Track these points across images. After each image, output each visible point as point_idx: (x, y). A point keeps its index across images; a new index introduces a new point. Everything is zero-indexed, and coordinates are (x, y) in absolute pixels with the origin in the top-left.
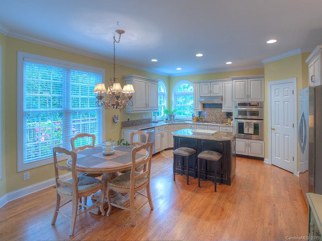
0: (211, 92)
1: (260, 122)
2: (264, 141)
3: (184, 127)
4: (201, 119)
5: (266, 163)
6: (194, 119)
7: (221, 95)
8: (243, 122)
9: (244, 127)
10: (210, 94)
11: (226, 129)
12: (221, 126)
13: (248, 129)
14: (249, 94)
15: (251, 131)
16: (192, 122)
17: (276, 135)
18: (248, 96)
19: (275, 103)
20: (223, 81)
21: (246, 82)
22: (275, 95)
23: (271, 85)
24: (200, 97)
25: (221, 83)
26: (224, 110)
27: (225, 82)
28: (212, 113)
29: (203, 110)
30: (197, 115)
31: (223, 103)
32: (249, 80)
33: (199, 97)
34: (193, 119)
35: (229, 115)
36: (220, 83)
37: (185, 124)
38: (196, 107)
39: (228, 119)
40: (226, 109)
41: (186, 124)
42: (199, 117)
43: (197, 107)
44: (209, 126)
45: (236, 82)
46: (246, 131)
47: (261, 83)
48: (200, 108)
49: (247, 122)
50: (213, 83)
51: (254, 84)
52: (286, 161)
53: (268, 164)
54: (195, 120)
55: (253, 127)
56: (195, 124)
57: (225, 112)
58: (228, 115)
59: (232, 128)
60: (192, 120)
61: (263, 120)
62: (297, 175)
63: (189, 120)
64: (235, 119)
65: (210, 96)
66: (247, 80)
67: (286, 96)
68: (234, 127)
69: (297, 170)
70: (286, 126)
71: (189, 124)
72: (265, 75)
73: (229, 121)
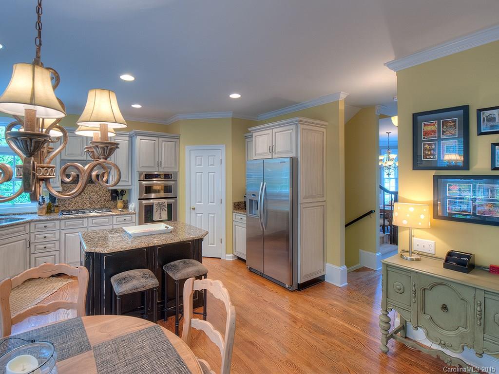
1: (174, 201)
3: (25, 231)
4: (57, 206)
8: (153, 203)
9: (154, 211)
10: (85, 156)
11: (124, 218)
12: (115, 215)
13: (160, 214)
14: (160, 160)
15: (165, 216)
16: (38, 215)
17: (196, 216)
18: (159, 164)
19: (196, 174)
21: (157, 142)
22: (196, 164)
23: (190, 150)
27: (116, 137)
32: (161, 139)
39: (118, 201)
45: (141, 139)
46: (156, 217)
47: (175, 146)
48: (59, 184)
49: (159, 203)
51: (166, 146)
52: (211, 245)
55: (166, 209)
56: (57, 220)
59: (134, 215)
61: (176, 197)
62: (227, 259)
63: (32, 213)
64: (139, 199)
65: (85, 159)
66: (157, 139)
67: (211, 165)
68: (137, 214)
69: (226, 253)
70: (211, 202)
71: (37, 223)
72: (180, 135)
73: (120, 204)
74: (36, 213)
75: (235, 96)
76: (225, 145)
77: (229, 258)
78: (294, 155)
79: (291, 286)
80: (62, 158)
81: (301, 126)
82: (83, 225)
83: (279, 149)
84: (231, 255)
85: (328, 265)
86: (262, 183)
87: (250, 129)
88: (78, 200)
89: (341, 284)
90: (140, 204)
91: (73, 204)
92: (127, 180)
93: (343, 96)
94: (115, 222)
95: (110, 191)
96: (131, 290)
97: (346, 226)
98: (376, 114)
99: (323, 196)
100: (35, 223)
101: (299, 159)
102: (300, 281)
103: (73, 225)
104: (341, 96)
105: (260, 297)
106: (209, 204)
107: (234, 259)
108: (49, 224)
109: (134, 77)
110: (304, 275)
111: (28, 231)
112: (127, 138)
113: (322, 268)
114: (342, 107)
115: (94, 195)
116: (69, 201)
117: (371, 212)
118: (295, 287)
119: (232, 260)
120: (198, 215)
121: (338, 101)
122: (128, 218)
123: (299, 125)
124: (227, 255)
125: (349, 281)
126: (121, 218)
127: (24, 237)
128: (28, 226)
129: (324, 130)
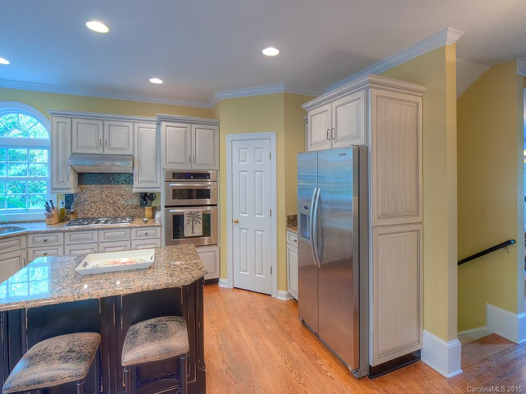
0: (104, 144)
1: (212, 210)
2: (218, 245)
3: (20, 245)
4: (73, 213)
5: (224, 288)
6: (53, 215)
7: (131, 153)
8: (183, 212)
9: (185, 222)
10: (101, 149)
11: (146, 232)
12: (135, 228)
13: (193, 227)
14: (193, 154)
15: (198, 231)
16: (44, 224)
17: (240, 232)
18: (192, 160)
19: (239, 174)
20: (135, 121)
21: (188, 130)
22: (239, 160)
23: (232, 141)
24: (73, 154)
25: (130, 125)
26: (136, 188)
27: (140, 125)
28: (104, 197)
29: (78, 190)
30: (60, 205)
31: (136, 171)
32: (194, 126)
33: (69, 154)
34: (49, 217)
35: (147, 198)
36: (127, 124)
37: (23, 234)
38: (58, 183)
39: (146, 208)
40: (143, 185)
41: (26, 234)
42: (68, 207)
43: (63, 182)
44: (101, 232)
45: (167, 126)
46: (187, 232)
47: (214, 134)
48: (70, 185)
49: (191, 213)
50: (109, 123)
51: (201, 134)
52: (259, 275)
53: (227, 288)
54: (55, 219)
55: (201, 221)
56: (60, 231)
57: (137, 193)
58: (145, 200)
59: (158, 229)
60: (44, 218)
61: (216, 205)
62: (278, 298)
63: (36, 221)
64: (166, 207)
65: (101, 153)
66: (188, 126)
67: (258, 161)
68: (163, 227)
69: (278, 289)
70: (258, 214)
71: (37, 235)
72: (220, 120)
73: (148, 211)
74: (44, 221)
75: (271, 52)
76: (275, 132)
77: (281, 296)
78: (361, 142)
79: (357, 370)
80: (73, 151)
81: (374, 92)
82: (92, 239)
83: (341, 133)
84: (284, 293)
85: (427, 335)
86: (315, 189)
87: (305, 106)
88: (99, 205)
89: (449, 373)
90: (167, 213)
91: (93, 210)
92: (155, 181)
93: (452, 37)
94: (133, 237)
95: (139, 194)
96: (27, 385)
97: (460, 263)
98: (518, 73)
99: (418, 215)
100: (34, 235)
101: (370, 149)
102: (374, 361)
103: (78, 239)
104: (448, 37)
105: (301, 385)
106: (256, 216)
107: (289, 299)
108: (51, 238)
109: (108, 27)
110: (380, 352)
111: (24, 246)
112: (155, 126)
113: (416, 338)
114: (451, 57)
115: (119, 200)
116: (89, 207)
117: (508, 243)
118: (365, 372)
119: (285, 299)
120: (243, 231)
121: (444, 47)
122: (151, 231)
123: (370, 90)
124: (280, 292)
125: (465, 365)
126: (141, 232)
127: (18, 253)
128: (23, 239)
129: (419, 100)
